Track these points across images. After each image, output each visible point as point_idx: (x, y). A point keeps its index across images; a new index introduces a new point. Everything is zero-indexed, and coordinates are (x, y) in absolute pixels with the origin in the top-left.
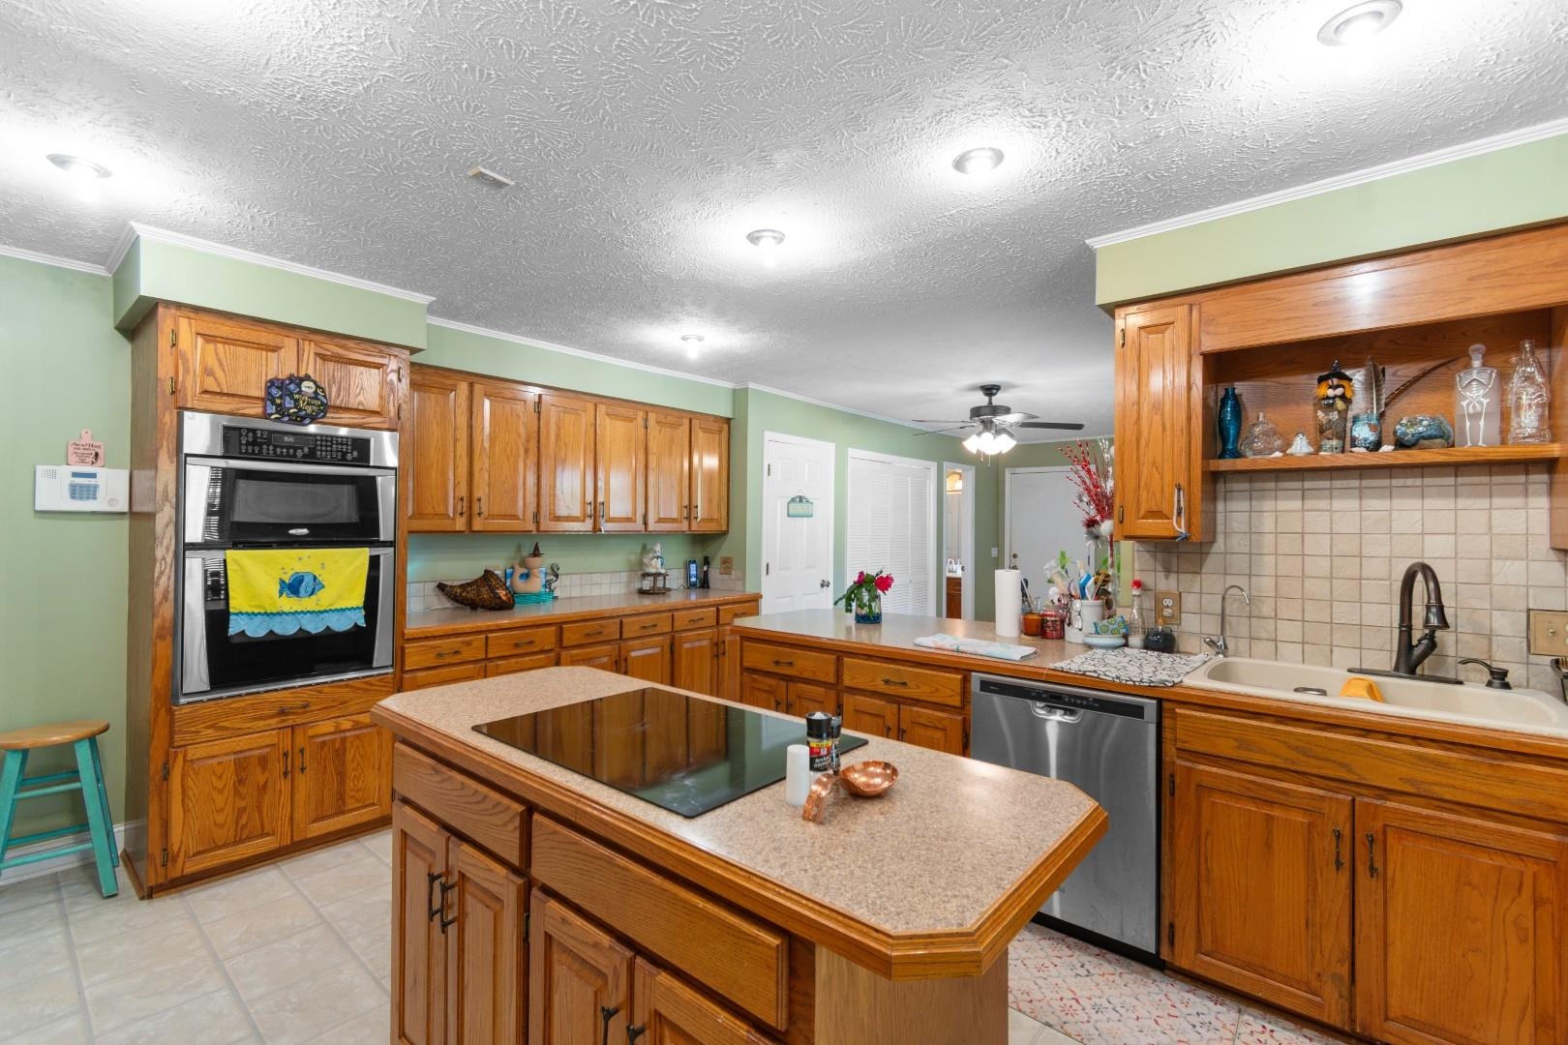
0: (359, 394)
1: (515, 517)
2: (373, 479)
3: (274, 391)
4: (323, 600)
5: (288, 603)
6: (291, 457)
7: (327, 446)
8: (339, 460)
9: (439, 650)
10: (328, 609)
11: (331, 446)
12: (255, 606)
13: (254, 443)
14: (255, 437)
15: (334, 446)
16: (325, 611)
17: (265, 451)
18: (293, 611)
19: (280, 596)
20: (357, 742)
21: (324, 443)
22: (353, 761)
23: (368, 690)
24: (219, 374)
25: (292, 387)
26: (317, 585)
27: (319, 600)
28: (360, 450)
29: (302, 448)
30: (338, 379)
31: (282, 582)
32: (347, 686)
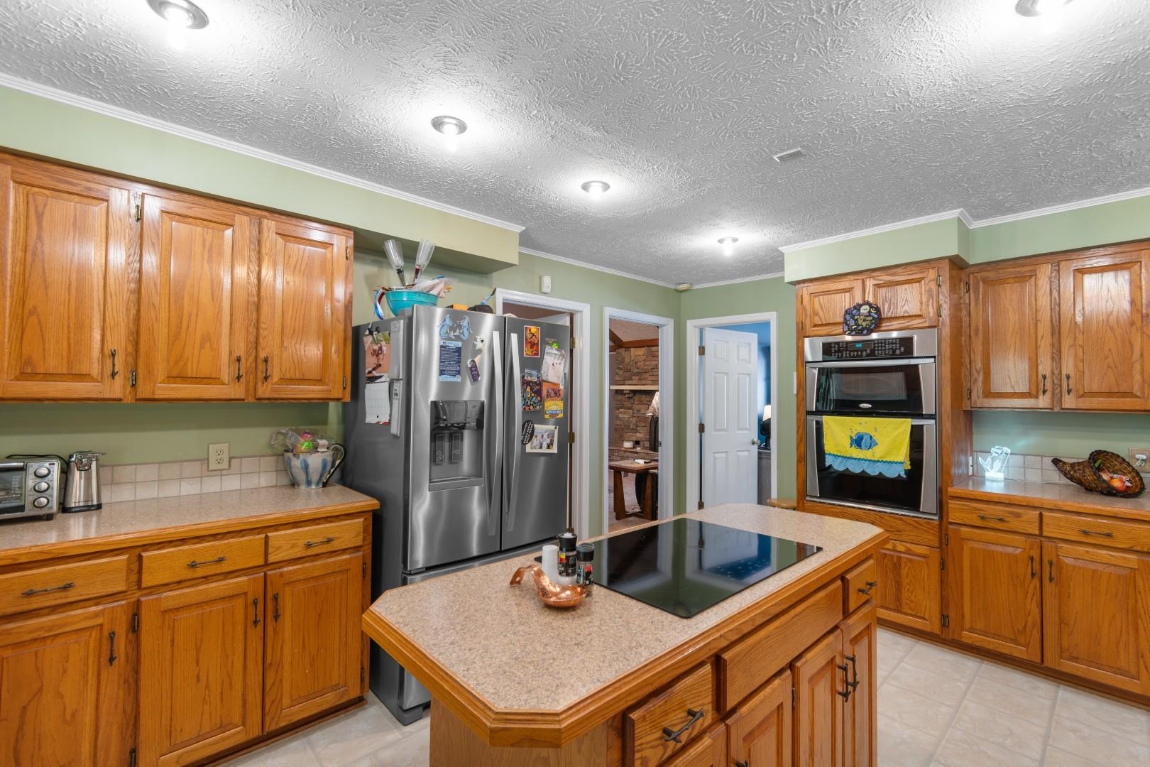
0: (904, 305)
1: (1132, 395)
2: (916, 366)
3: (848, 317)
4: (877, 453)
5: (855, 452)
6: (859, 357)
7: (881, 347)
8: (891, 355)
9: (982, 513)
10: (880, 460)
11: (885, 346)
12: (837, 451)
13: (839, 351)
14: (839, 347)
15: (887, 346)
16: (878, 461)
17: (844, 355)
18: (858, 457)
19: (851, 446)
20: (909, 564)
21: (880, 345)
22: (907, 577)
23: (917, 528)
24: (821, 313)
25: (855, 311)
26: (872, 444)
27: (874, 453)
28: (905, 346)
29: (866, 351)
30: (888, 298)
31: (851, 438)
32: (901, 519)
